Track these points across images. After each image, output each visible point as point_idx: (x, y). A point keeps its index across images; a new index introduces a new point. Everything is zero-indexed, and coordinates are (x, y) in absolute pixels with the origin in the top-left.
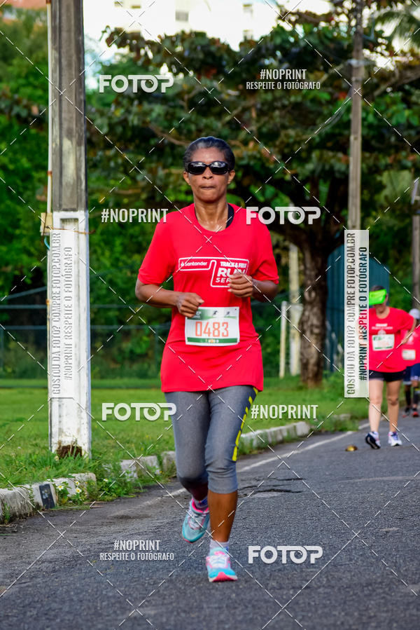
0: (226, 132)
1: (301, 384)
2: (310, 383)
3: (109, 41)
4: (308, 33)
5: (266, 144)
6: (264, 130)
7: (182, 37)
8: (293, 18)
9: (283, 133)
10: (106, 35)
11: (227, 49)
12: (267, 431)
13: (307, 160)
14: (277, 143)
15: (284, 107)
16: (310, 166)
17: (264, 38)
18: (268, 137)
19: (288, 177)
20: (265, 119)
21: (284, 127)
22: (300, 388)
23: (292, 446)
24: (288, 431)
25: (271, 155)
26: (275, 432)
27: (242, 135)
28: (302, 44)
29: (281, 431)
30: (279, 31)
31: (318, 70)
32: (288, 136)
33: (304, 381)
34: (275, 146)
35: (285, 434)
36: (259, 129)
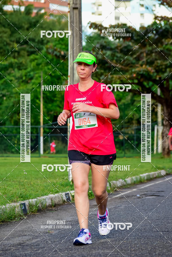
0: (134, 61)
1: (162, 156)
2: (166, 156)
3: (90, 27)
4: (165, 24)
5: (150, 66)
6: (149, 61)
7: (118, 26)
8: (160, 19)
9: (156, 62)
10: (89, 25)
11: (135, 30)
12: (150, 173)
13: (165, 72)
14: (154, 65)
15: (156, 52)
16: (166, 74)
17: (149, 26)
18: (150, 63)
19: (158, 78)
20: (149, 57)
21: (156, 60)
22: (162, 158)
23: (159, 179)
24: (158, 174)
25: (152, 70)
26: (153, 174)
27: (141, 62)
28: (164, 28)
29: (155, 174)
30: (155, 23)
31: (169, 38)
32: (158, 63)
33: (164, 155)
34: (152, 67)
35: (157, 175)
36: (147, 60)
